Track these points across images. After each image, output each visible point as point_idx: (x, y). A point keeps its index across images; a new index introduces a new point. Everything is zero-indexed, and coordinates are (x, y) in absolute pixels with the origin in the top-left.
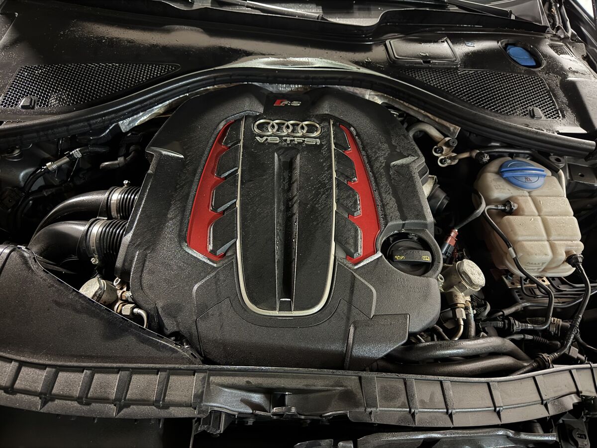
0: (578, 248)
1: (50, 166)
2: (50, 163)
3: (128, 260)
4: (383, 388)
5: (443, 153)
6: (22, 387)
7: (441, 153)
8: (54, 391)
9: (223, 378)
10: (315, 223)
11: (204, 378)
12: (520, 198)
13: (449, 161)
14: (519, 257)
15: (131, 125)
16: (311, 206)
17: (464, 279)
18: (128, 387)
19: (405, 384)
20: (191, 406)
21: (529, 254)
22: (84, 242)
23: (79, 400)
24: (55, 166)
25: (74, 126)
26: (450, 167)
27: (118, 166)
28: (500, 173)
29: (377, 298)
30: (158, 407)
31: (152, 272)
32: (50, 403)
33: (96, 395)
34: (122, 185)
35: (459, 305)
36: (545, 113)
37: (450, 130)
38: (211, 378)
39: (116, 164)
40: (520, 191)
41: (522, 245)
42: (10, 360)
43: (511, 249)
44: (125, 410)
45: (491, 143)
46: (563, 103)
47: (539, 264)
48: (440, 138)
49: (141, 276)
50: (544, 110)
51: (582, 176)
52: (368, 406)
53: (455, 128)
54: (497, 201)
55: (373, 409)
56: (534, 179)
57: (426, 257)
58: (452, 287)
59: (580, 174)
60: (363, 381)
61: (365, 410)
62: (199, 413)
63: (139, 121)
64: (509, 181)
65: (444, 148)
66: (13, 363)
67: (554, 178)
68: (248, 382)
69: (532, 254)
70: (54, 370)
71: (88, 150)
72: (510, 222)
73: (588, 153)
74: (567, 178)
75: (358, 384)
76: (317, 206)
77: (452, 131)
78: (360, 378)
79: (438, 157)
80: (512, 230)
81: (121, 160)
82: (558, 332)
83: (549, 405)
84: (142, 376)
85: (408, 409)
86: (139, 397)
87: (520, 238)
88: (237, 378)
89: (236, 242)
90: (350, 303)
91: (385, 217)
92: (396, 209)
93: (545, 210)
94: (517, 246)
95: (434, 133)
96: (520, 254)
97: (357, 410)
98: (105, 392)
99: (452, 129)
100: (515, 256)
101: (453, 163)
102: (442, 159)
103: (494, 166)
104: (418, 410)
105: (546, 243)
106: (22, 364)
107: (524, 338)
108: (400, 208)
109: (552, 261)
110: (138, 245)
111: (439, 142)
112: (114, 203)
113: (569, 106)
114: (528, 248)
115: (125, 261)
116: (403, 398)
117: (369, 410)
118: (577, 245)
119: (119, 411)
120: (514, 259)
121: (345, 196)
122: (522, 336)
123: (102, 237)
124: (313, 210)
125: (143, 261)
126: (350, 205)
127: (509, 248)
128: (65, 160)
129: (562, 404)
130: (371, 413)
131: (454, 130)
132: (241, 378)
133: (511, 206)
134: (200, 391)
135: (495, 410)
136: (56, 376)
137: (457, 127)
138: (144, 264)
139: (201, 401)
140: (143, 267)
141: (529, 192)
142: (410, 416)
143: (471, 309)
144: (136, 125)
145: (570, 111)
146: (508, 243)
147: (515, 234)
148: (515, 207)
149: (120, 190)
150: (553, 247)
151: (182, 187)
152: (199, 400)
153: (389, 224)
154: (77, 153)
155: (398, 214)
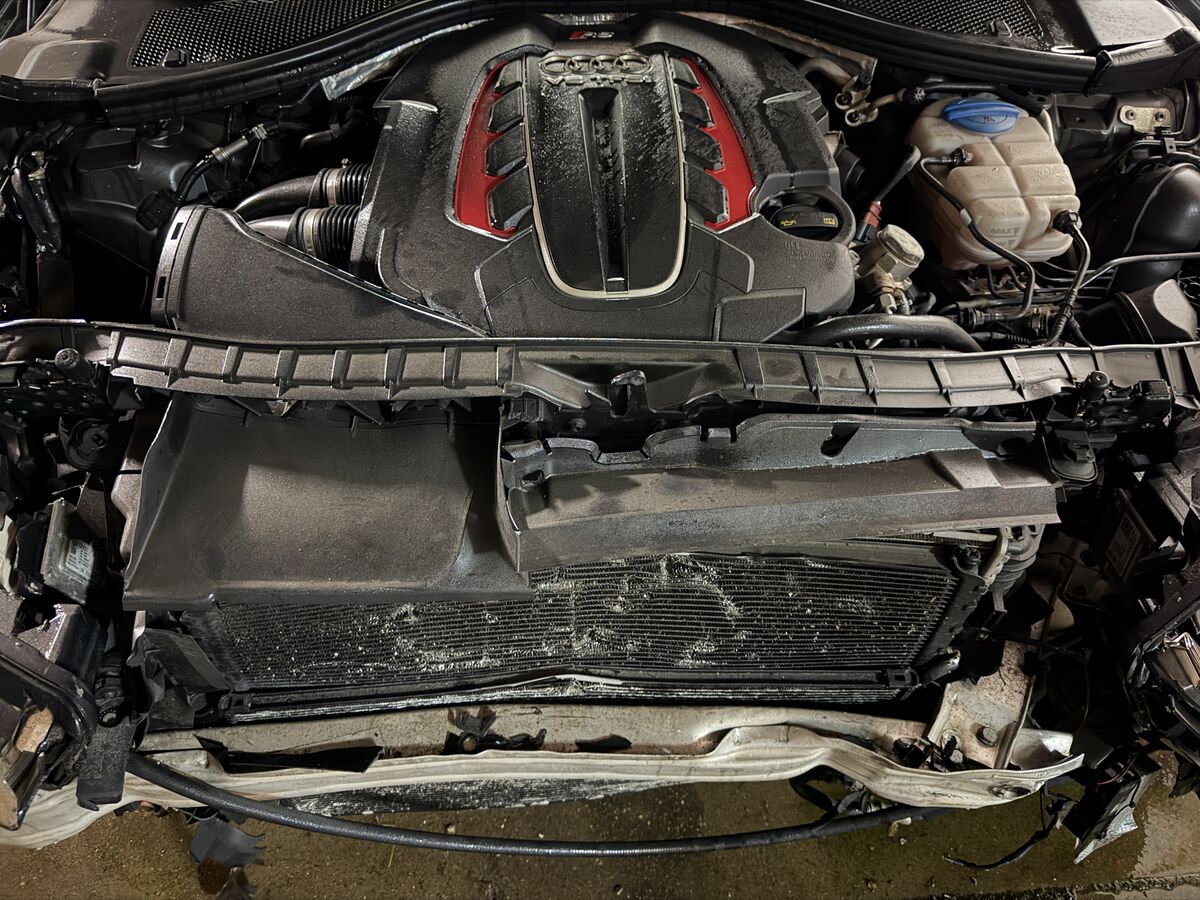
0: (1072, 203)
1: (218, 153)
2: (218, 149)
3: (371, 242)
4: (768, 363)
5: (853, 102)
6: (249, 373)
7: (849, 103)
8: (296, 375)
9: (537, 353)
10: (653, 178)
11: (510, 352)
12: (975, 146)
13: (863, 117)
14: (977, 222)
15: (340, 89)
16: (645, 157)
17: (890, 250)
18: (403, 367)
19: (802, 359)
20: (496, 384)
21: (991, 214)
22: (294, 236)
23: (335, 383)
24: (225, 154)
25: (256, 82)
26: (865, 125)
27: (330, 138)
28: (944, 116)
29: (755, 268)
30: (450, 387)
31: (409, 255)
32: (292, 390)
33: (356, 377)
34: (340, 166)
35: (884, 289)
36: (1015, 28)
37: (861, 68)
38: (520, 353)
39: (327, 136)
40: (978, 137)
41: (981, 203)
42: (224, 345)
43: (964, 212)
44: (402, 392)
45: (928, 77)
46: (1044, 12)
47: (1009, 231)
48: (845, 79)
49: (394, 260)
50: (1013, 24)
51: (1082, 121)
52: (749, 380)
53: (869, 62)
54: (939, 154)
55: (757, 387)
56: (998, 119)
57: (831, 221)
58: (874, 265)
59: (1078, 119)
60: (739, 353)
61: (745, 387)
62: (508, 392)
63: (351, 84)
64: (958, 124)
65: (853, 93)
66: (229, 347)
67: (1034, 120)
68: (573, 357)
69: (996, 214)
70: (291, 352)
71: (276, 127)
72: (959, 175)
73: (1086, 79)
74: (1056, 125)
75: (732, 358)
76: (653, 156)
77: (864, 67)
78: (735, 351)
79: (844, 112)
80: (963, 185)
81: (335, 127)
82: (1045, 327)
83: (1025, 391)
84: (422, 354)
85: (808, 387)
86: (419, 375)
87: (977, 196)
88: (557, 353)
89: (531, 210)
90: (714, 275)
91: (762, 167)
92: (780, 156)
93: (1016, 158)
94: (974, 208)
95: (835, 70)
96: (979, 218)
97: (733, 387)
98: (371, 373)
99: (863, 64)
100: (970, 220)
101: (870, 120)
102: (851, 114)
103: (934, 109)
104: (822, 386)
105: (1021, 201)
106: (245, 347)
107: (991, 338)
108: (785, 154)
109: (1030, 226)
110: (384, 221)
111: (843, 86)
112: (332, 187)
113: (1055, 16)
114: (991, 206)
115: (365, 245)
116: (799, 373)
117: (750, 386)
118: (1070, 201)
119: (393, 394)
120: (969, 226)
121: (696, 143)
122: (988, 335)
123: (322, 229)
124: (648, 161)
125: (393, 242)
126: (705, 154)
127: (960, 211)
128: (243, 143)
129: (1045, 389)
130: (753, 390)
131: (867, 66)
132: (564, 352)
133: (962, 155)
134: (507, 365)
135: (941, 392)
136: (295, 359)
137: (872, 59)
138: (396, 245)
139: (509, 378)
140: (396, 248)
141: (992, 139)
142: (812, 395)
143: (905, 299)
144: (348, 89)
145: (1056, 24)
146: (958, 205)
147: (969, 190)
148: (969, 157)
149: (338, 170)
150: (1030, 205)
151: (439, 146)
152: (506, 376)
153: (769, 177)
154: (260, 131)
155: (782, 163)
